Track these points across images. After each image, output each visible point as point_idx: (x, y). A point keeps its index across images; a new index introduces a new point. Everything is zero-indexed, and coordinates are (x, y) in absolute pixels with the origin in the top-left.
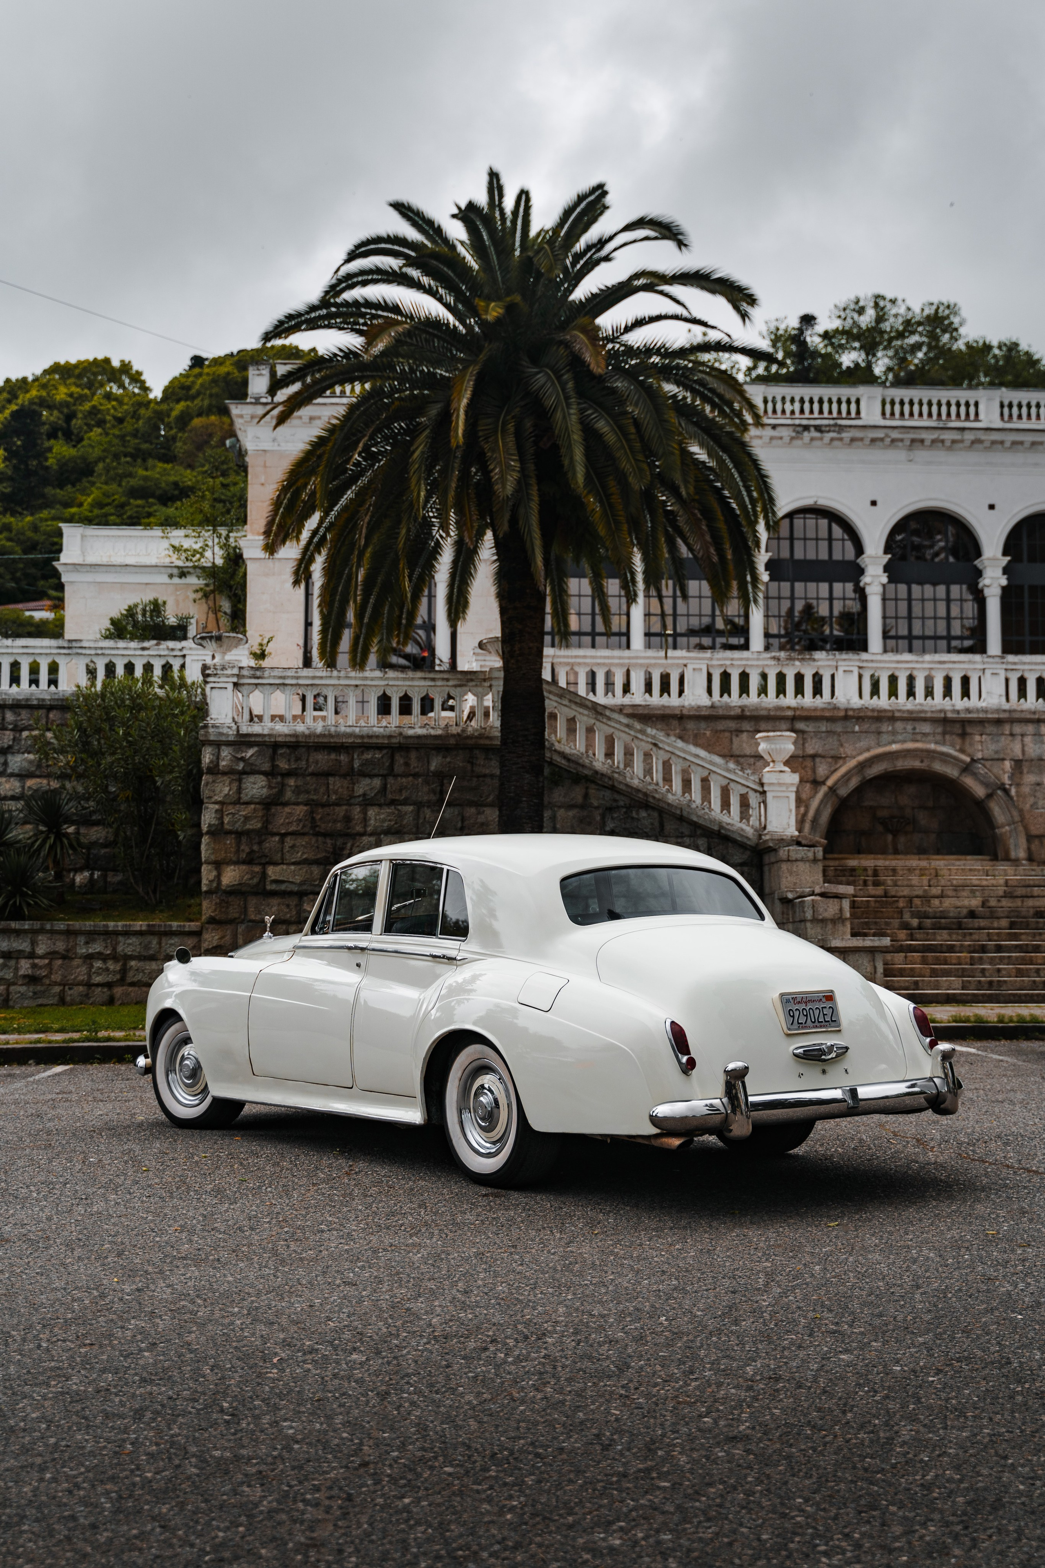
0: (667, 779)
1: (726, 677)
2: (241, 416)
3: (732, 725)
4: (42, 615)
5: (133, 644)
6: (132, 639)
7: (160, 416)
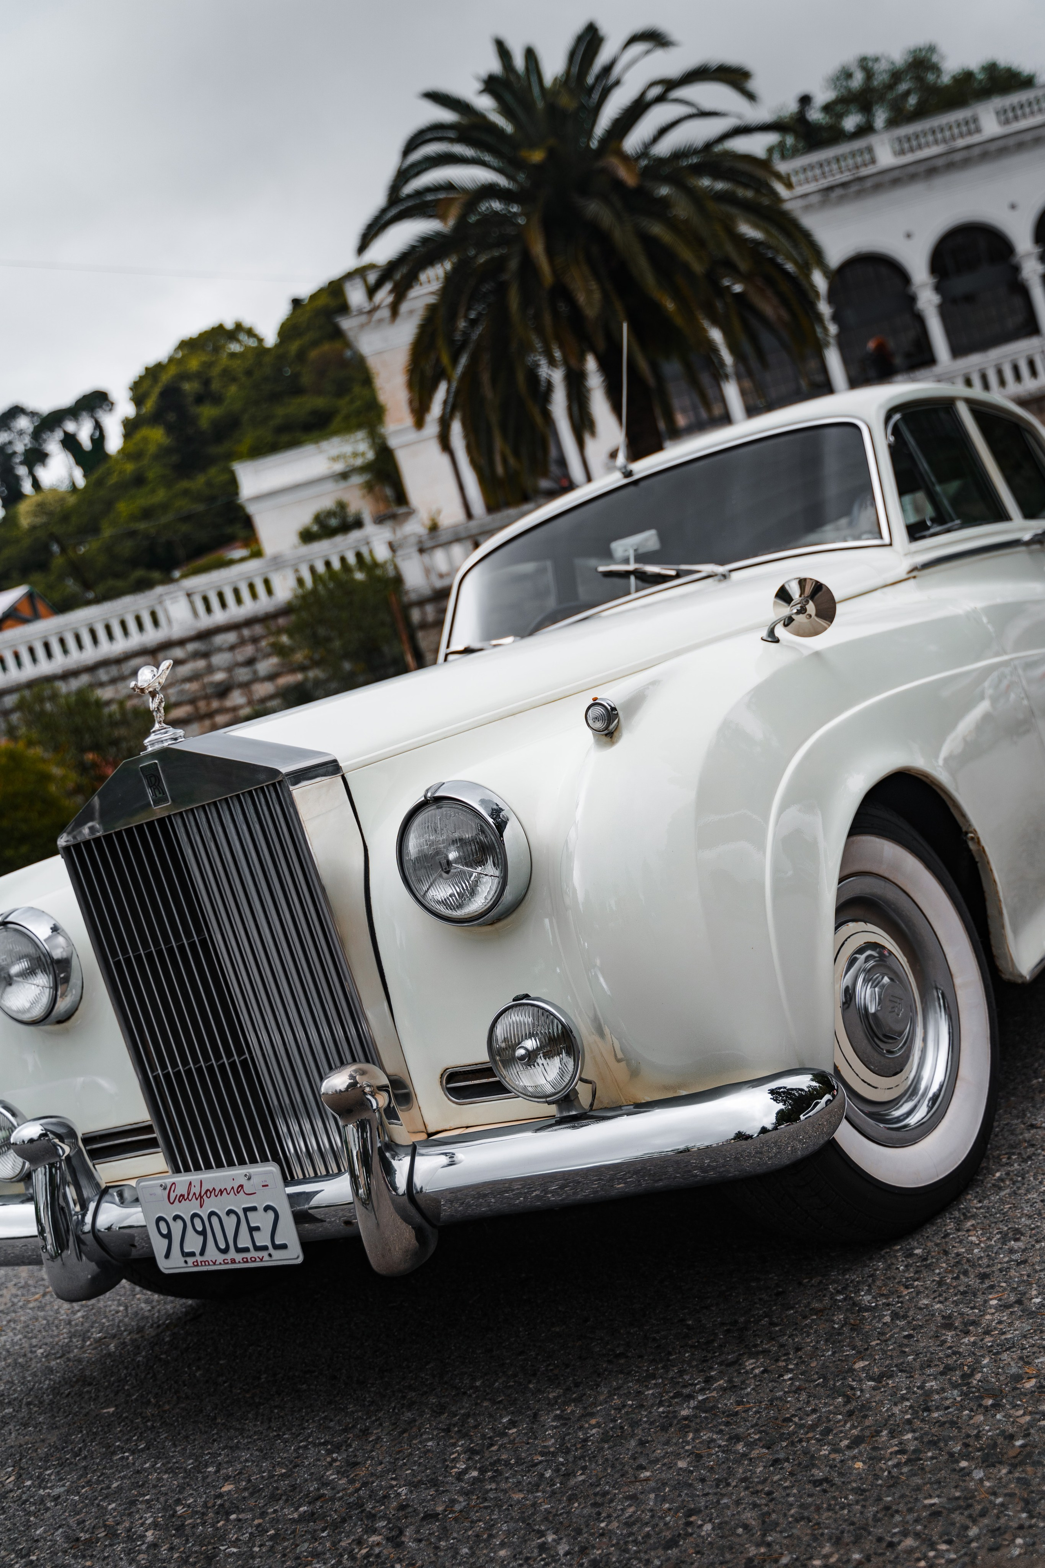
2: (352, 329)
4: (237, 554)
5: (325, 544)
6: (321, 541)
7: (281, 359)
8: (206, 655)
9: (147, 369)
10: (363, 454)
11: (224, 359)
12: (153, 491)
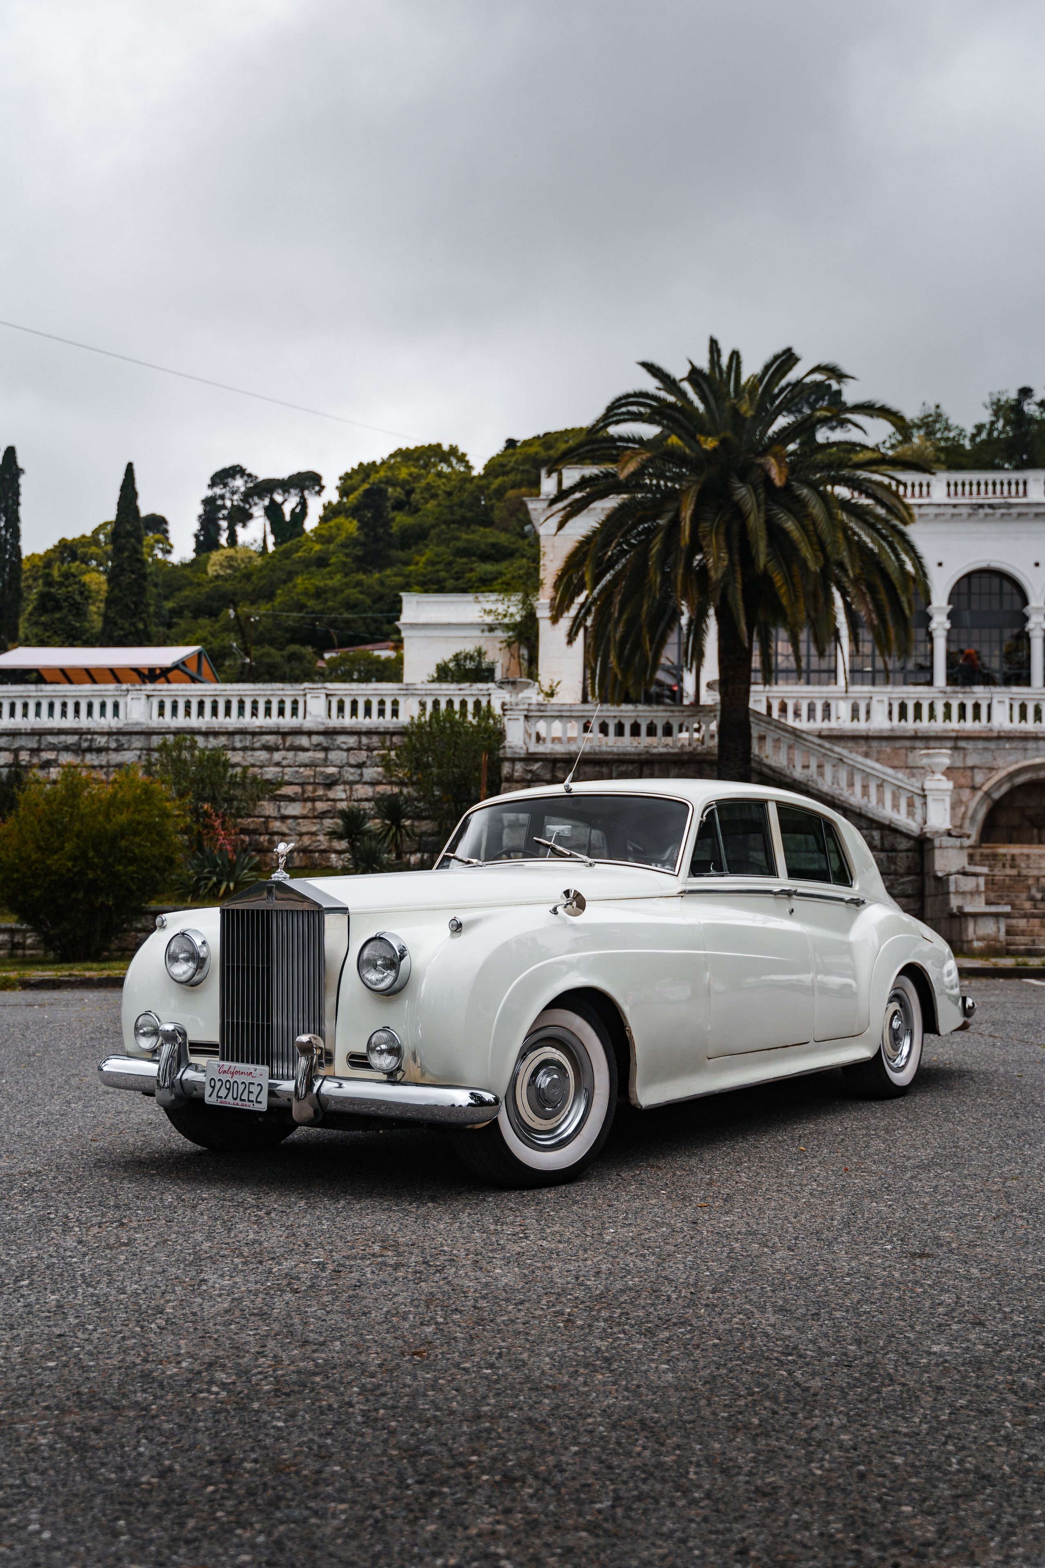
0: (851, 785)
1: (903, 707)
2: (535, 510)
3: (907, 743)
4: (385, 654)
5: (453, 686)
6: (452, 682)
7: (481, 489)
8: (326, 749)
9: (361, 464)
10: (512, 615)
11: (431, 478)
12: (331, 575)
